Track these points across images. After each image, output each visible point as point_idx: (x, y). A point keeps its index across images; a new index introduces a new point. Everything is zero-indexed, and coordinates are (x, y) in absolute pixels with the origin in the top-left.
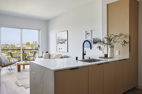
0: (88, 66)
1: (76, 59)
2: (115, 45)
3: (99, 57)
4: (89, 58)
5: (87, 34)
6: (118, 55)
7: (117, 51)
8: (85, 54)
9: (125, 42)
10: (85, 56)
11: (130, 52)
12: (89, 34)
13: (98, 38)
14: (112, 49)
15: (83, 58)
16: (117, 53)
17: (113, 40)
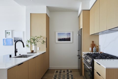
0: (28, 61)
1: (9, 57)
2: (37, 43)
3: (27, 53)
4: (20, 54)
5: (7, 33)
6: (39, 50)
7: (38, 48)
8: (17, 52)
9: (44, 41)
10: (17, 53)
11: (46, 47)
12: (9, 33)
13: (19, 37)
14: (35, 46)
15: (16, 55)
16: (38, 49)
17: (36, 40)
